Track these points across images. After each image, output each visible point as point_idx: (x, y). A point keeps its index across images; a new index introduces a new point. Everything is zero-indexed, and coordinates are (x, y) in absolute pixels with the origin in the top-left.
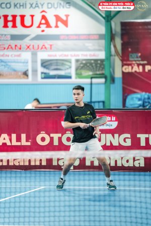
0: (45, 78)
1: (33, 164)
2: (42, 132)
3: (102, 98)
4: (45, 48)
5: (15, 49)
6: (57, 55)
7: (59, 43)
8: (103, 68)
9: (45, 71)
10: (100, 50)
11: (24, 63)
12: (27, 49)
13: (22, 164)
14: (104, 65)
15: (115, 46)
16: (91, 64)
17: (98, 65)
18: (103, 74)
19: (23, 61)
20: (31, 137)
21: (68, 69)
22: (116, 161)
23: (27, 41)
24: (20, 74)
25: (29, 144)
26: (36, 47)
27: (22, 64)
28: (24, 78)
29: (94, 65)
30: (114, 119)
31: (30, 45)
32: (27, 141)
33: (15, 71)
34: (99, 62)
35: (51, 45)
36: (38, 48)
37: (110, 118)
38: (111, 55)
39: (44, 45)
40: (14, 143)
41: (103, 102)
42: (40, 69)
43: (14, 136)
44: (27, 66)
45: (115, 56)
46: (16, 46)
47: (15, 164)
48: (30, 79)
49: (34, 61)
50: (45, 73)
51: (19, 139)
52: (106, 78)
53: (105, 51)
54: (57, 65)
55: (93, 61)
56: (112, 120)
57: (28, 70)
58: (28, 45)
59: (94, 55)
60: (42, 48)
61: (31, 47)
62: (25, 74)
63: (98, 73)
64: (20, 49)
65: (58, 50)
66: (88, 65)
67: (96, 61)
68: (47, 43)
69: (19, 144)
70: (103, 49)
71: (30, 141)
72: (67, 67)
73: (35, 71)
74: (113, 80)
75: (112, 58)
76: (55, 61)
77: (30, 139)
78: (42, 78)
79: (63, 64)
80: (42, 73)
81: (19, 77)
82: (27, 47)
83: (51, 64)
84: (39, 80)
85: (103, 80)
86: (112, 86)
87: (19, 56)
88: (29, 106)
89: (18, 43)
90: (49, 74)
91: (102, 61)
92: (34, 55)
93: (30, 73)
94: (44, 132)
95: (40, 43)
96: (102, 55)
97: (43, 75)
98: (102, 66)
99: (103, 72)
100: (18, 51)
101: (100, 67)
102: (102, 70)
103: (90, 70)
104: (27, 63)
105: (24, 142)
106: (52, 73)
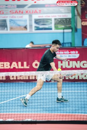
0: (37, 30)
1: (31, 78)
2: (35, 61)
3: (70, 41)
4: (37, 12)
5: (20, 13)
6: (44, 16)
7: (45, 9)
8: (71, 23)
9: (37, 25)
10: (69, 13)
11: (24, 21)
12: (26, 13)
13: (25, 78)
14: (71, 21)
15: (77, 10)
16: (63, 21)
17: (68, 22)
18: (70, 27)
19: (24, 20)
20: (30, 63)
21: (50, 24)
22: (79, 76)
23: (26, 8)
24: (22, 27)
25: (28, 67)
26: (31, 12)
27: (23, 22)
28: (24, 30)
29: (65, 21)
30: (77, 52)
31: (28, 11)
32: (27, 66)
33: (19, 26)
34: (68, 20)
35: (40, 11)
36: (33, 12)
37: (75, 52)
38: (75, 16)
39: (36, 11)
40: (20, 67)
41: (71, 43)
42: (34, 25)
43: (20, 63)
44: (26, 23)
45: (77, 16)
46: (20, 11)
47: (21, 79)
48: (28, 31)
49: (30, 20)
50: (37, 27)
51: (22, 65)
52: (72, 29)
53: (72, 13)
54: (44, 22)
55: (64, 20)
56: (76, 53)
57: (27, 26)
58: (27, 11)
59: (65, 16)
60: (35, 12)
61: (28, 12)
62: (26, 28)
63: (67, 26)
64: (22, 13)
65: (44, 13)
66: (62, 21)
67: (66, 19)
68: (38, 9)
69: (22, 67)
70: (70, 12)
71: (29, 66)
72: (50, 23)
73: (31, 26)
74: (76, 30)
75: (76, 17)
76: (42, 20)
77: (29, 65)
78: (35, 30)
79: (47, 22)
80: (35, 27)
81: (22, 30)
82: (26, 12)
83: (40, 22)
84: (34, 31)
85: (70, 30)
86: (76, 34)
87: (22, 17)
88: (28, 46)
89: (21, 9)
90: (39, 27)
91: (70, 19)
92: (30, 16)
93: (28, 27)
94: (37, 61)
95: (34, 9)
96: (69, 16)
97: (36, 28)
98: (70, 22)
99: (71, 25)
100: (21, 14)
101: (69, 22)
102: (70, 24)
103: (63, 24)
104: (26, 21)
105: (25, 66)
106: (41, 27)
